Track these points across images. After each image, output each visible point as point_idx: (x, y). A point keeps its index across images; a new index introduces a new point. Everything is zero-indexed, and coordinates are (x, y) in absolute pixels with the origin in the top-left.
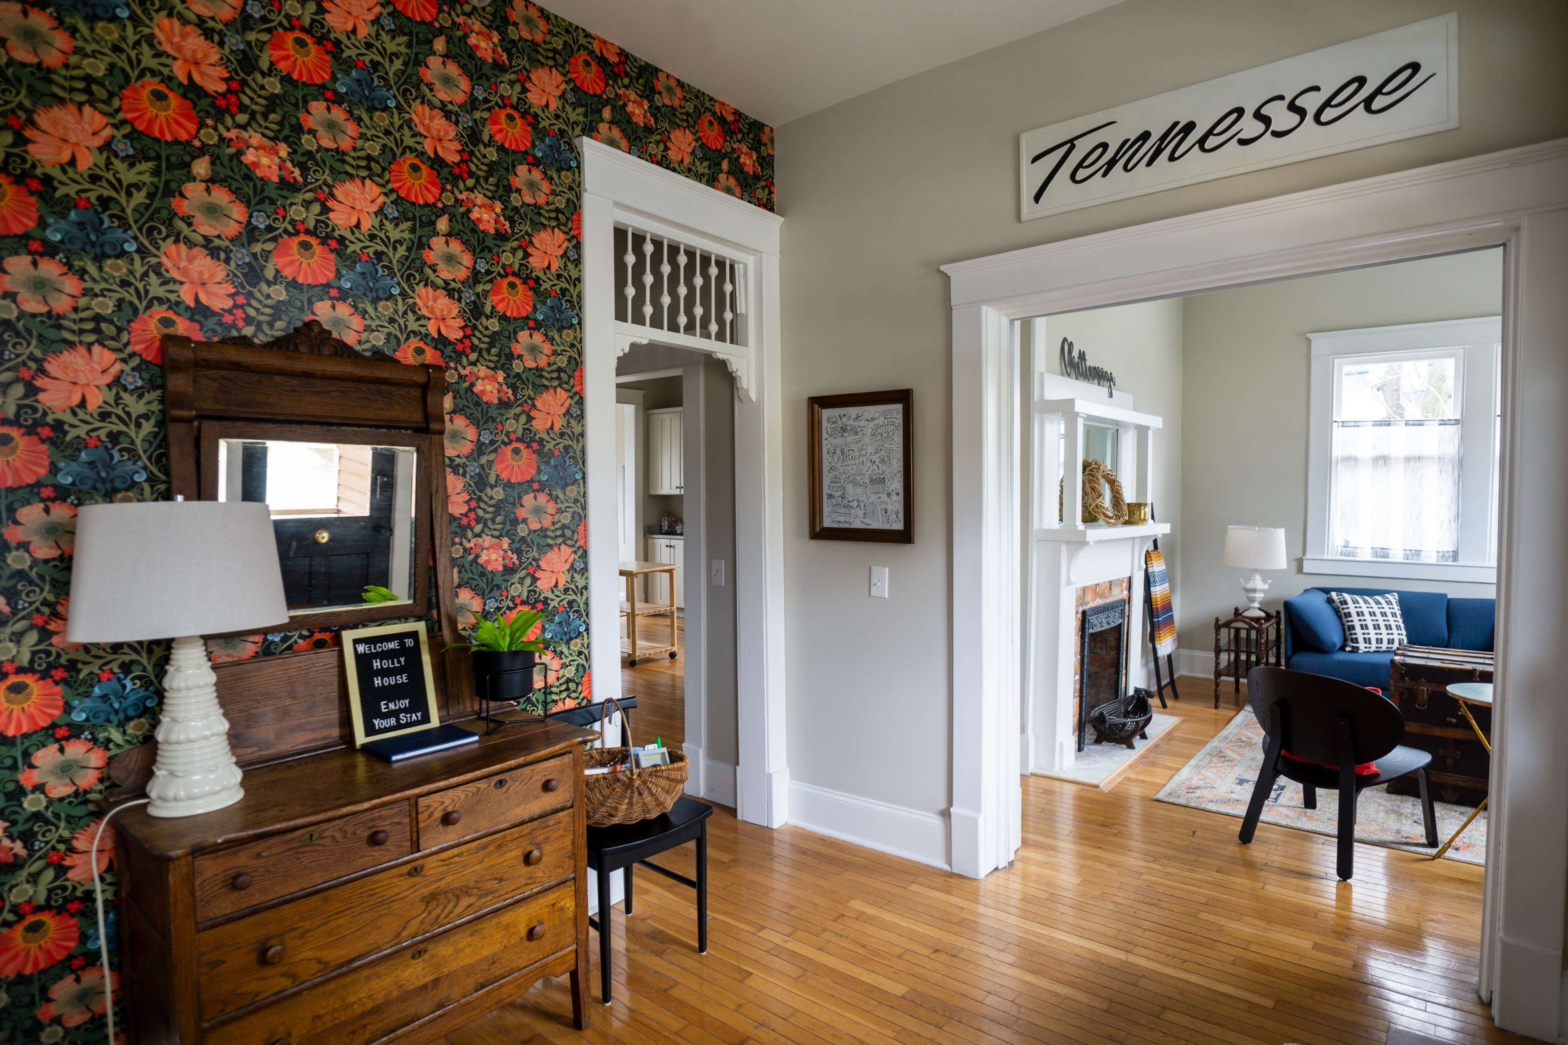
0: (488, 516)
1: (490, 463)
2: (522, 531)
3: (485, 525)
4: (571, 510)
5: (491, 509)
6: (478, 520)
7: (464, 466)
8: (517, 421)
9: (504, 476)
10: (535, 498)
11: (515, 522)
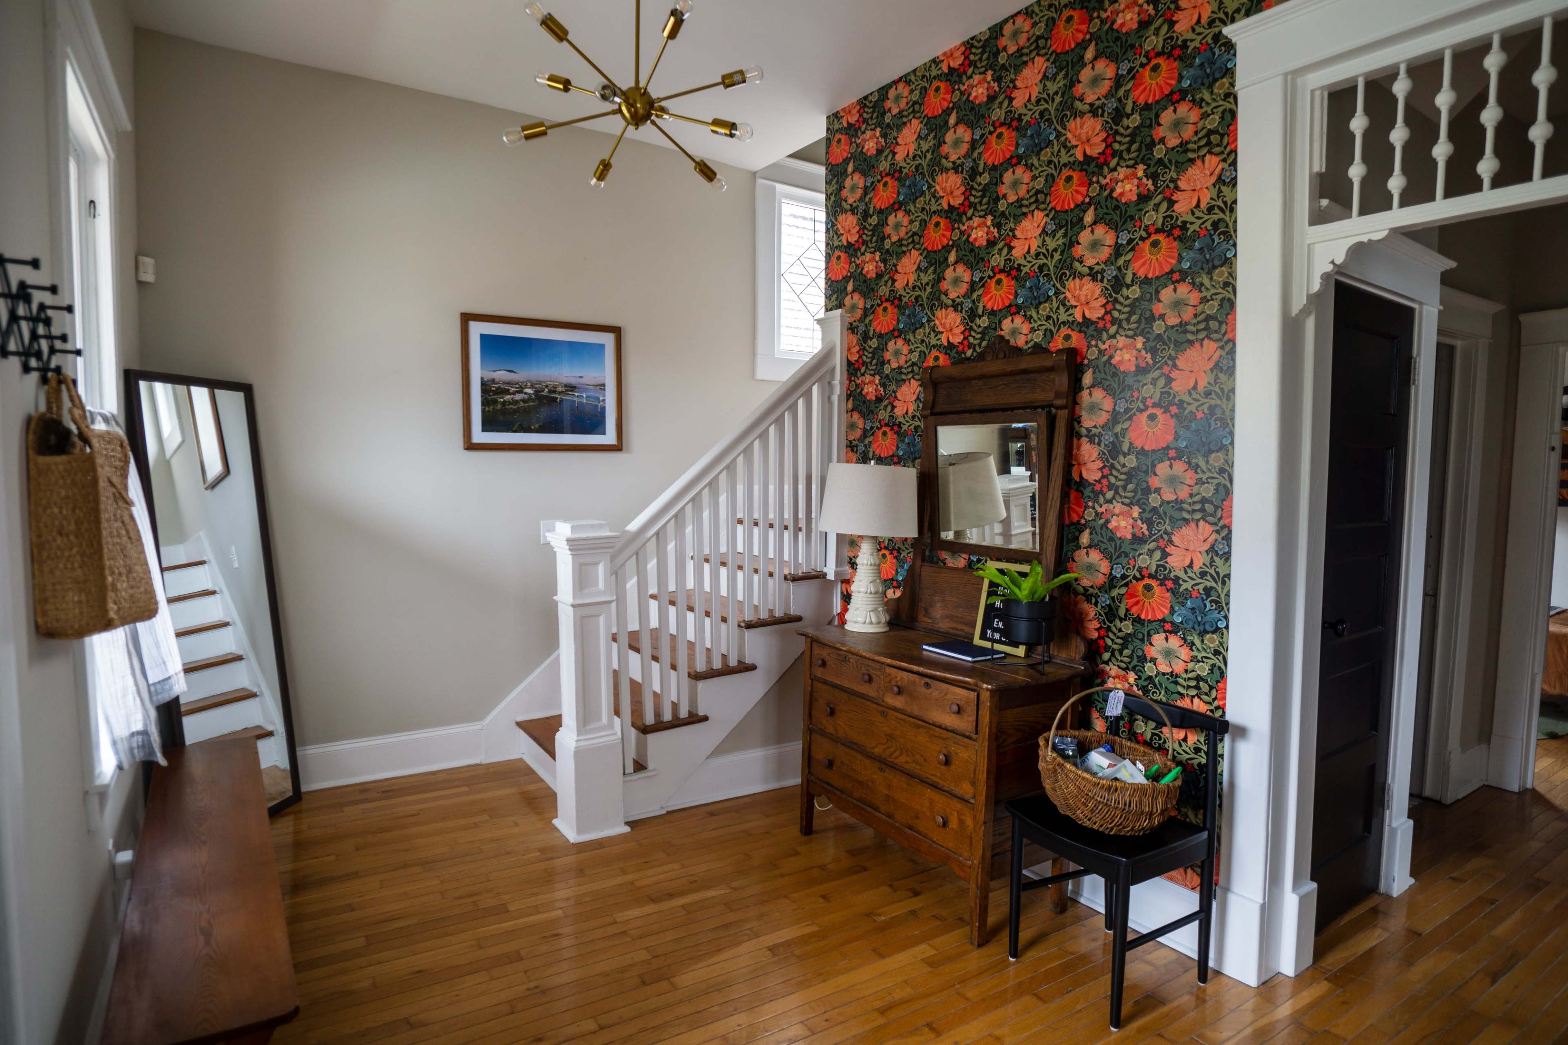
0: (1119, 483)
1: (1124, 431)
2: (1154, 500)
3: (1117, 492)
4: (1216, 481)
5: (1123, 477)
6: (1110, 487)
7: (1100, 435)
8: (1155, 385)
9: (1138, 444)
10: (1171, 466)
11: (1147, 491)
